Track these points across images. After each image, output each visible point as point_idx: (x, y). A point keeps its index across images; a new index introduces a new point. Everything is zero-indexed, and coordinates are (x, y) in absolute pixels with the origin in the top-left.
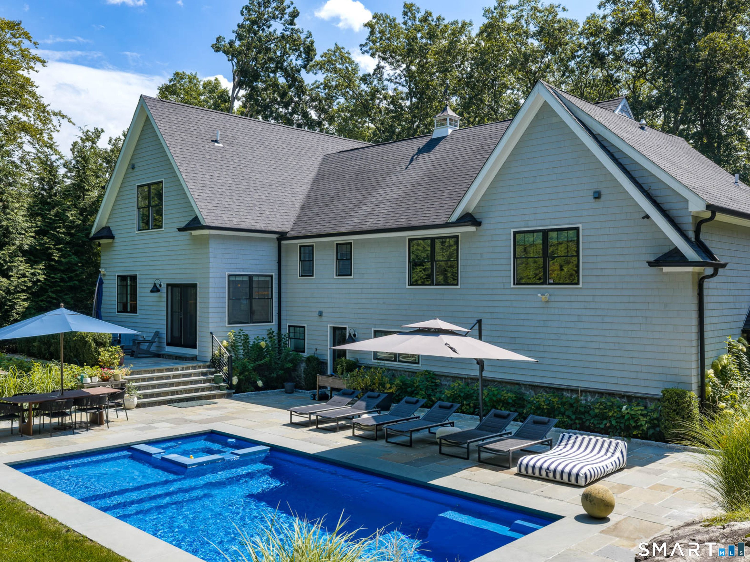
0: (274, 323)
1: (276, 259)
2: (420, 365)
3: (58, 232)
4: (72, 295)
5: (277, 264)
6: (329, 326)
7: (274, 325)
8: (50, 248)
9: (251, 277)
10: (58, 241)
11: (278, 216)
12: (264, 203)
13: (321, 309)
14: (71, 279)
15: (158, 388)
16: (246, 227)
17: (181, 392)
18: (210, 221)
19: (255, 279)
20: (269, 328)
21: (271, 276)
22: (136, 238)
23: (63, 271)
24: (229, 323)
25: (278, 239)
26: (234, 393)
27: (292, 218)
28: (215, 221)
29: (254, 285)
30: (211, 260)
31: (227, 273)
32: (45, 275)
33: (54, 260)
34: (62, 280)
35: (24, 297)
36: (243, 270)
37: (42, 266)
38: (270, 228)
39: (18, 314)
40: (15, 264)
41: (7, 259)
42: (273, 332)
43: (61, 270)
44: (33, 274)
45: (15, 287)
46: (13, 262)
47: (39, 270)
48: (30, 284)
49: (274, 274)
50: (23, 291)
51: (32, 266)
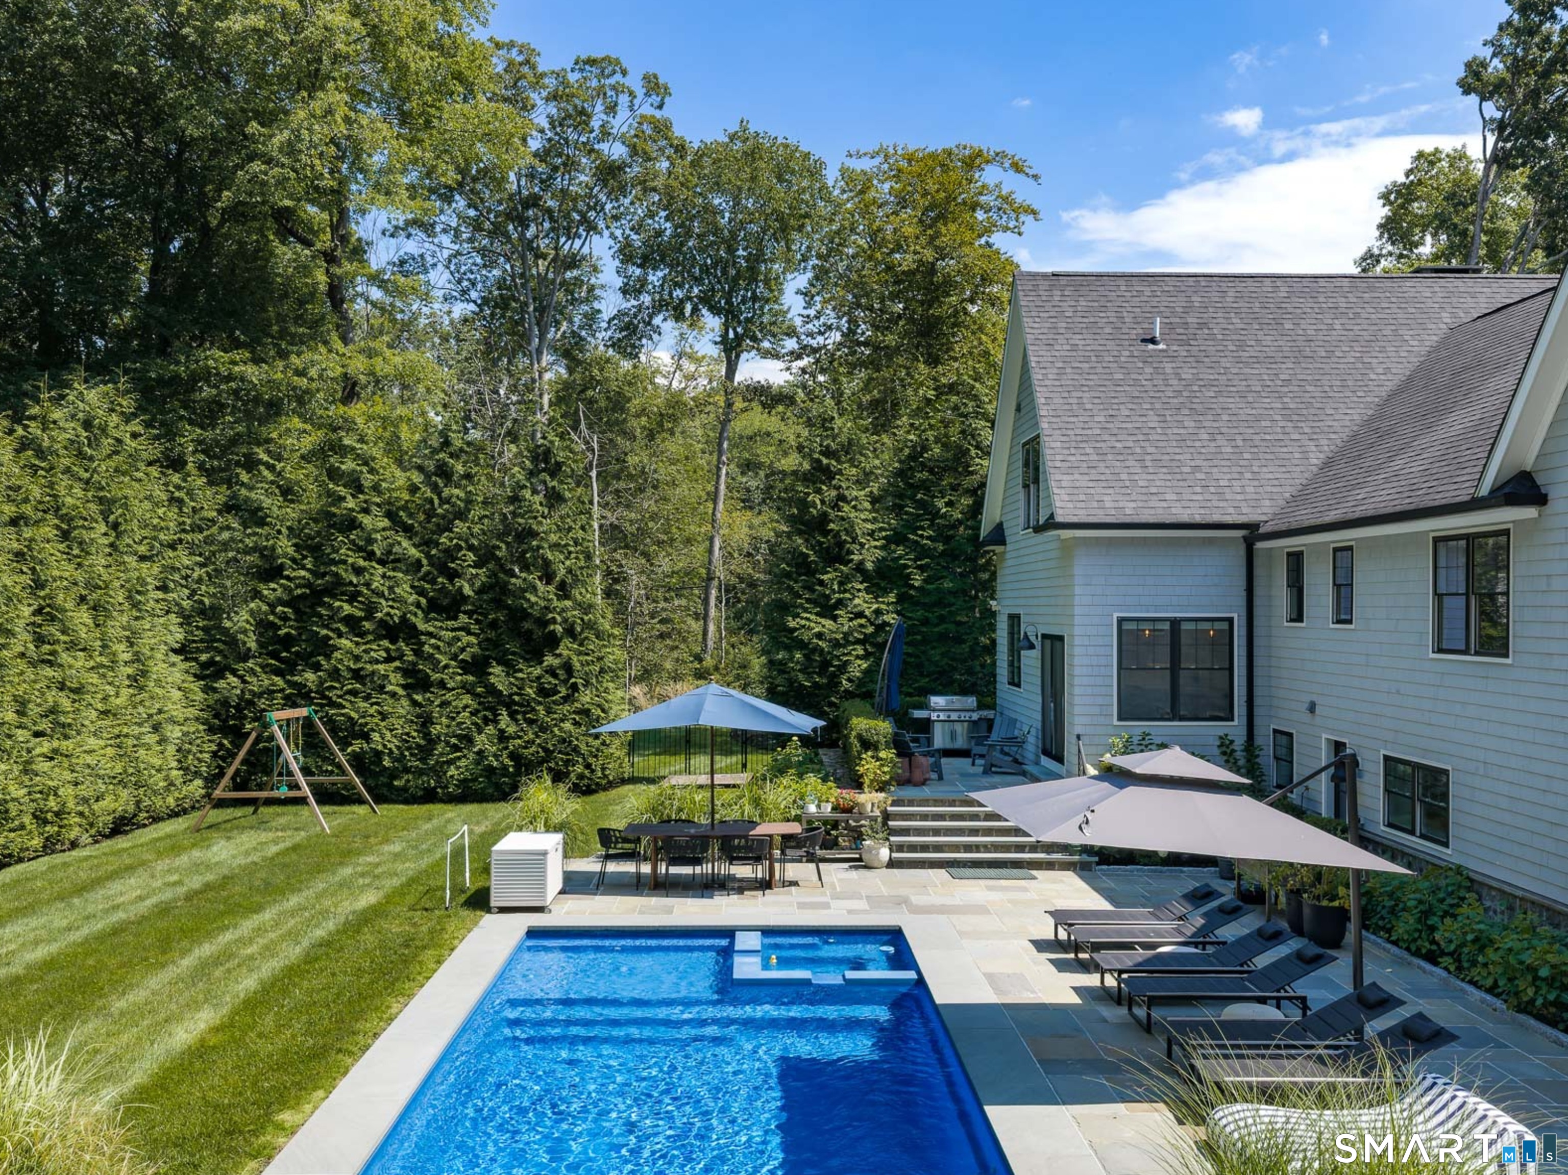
0: (1236, 723)
1: (1242, 583)
2: (1449, 851)
3: (922, 536)
5: (1244, 594)
6: (1324, 736)
7: (1235, 726)
8: (906, 566)
9: (1175, 623)
10: (922, 552)
11: (1248, 489)
12: (1223, 463)
13: (1314, 698)
14: (942, 619)
15: (945, 835)
16: (1152, 520)
17: (986, 848)
18: (1067, 511)
19: (1185, 626)
20: (1221, 733)
21: (1230, 621)
22: (1023, 544)
23: (927, 607)
24: (1120, 718)
25: (1245, 538)
26: (1098, 864)
27: (1288, 489)
28: (1082, 512)
29: (1184, 640)
30: (1078, 590)
31: (1116, 615)
32: (898, 613)
33: (912, 587)
34: (925, 622)
35: (861, 652)
36: (1157, 608)
37: (892, 598)
38: (1216, 517)
39: (849, 680)
40: (848, 595)
41: (836, 587)
42: (1232, 742)
43: (924, 604)
44: (878, 612)
45: (846, 635)
46: (845, 591)
47: (888, 604)
48: (870, 630)
49: (1235, 616)
50: (858, 642)
51: (876, 598)
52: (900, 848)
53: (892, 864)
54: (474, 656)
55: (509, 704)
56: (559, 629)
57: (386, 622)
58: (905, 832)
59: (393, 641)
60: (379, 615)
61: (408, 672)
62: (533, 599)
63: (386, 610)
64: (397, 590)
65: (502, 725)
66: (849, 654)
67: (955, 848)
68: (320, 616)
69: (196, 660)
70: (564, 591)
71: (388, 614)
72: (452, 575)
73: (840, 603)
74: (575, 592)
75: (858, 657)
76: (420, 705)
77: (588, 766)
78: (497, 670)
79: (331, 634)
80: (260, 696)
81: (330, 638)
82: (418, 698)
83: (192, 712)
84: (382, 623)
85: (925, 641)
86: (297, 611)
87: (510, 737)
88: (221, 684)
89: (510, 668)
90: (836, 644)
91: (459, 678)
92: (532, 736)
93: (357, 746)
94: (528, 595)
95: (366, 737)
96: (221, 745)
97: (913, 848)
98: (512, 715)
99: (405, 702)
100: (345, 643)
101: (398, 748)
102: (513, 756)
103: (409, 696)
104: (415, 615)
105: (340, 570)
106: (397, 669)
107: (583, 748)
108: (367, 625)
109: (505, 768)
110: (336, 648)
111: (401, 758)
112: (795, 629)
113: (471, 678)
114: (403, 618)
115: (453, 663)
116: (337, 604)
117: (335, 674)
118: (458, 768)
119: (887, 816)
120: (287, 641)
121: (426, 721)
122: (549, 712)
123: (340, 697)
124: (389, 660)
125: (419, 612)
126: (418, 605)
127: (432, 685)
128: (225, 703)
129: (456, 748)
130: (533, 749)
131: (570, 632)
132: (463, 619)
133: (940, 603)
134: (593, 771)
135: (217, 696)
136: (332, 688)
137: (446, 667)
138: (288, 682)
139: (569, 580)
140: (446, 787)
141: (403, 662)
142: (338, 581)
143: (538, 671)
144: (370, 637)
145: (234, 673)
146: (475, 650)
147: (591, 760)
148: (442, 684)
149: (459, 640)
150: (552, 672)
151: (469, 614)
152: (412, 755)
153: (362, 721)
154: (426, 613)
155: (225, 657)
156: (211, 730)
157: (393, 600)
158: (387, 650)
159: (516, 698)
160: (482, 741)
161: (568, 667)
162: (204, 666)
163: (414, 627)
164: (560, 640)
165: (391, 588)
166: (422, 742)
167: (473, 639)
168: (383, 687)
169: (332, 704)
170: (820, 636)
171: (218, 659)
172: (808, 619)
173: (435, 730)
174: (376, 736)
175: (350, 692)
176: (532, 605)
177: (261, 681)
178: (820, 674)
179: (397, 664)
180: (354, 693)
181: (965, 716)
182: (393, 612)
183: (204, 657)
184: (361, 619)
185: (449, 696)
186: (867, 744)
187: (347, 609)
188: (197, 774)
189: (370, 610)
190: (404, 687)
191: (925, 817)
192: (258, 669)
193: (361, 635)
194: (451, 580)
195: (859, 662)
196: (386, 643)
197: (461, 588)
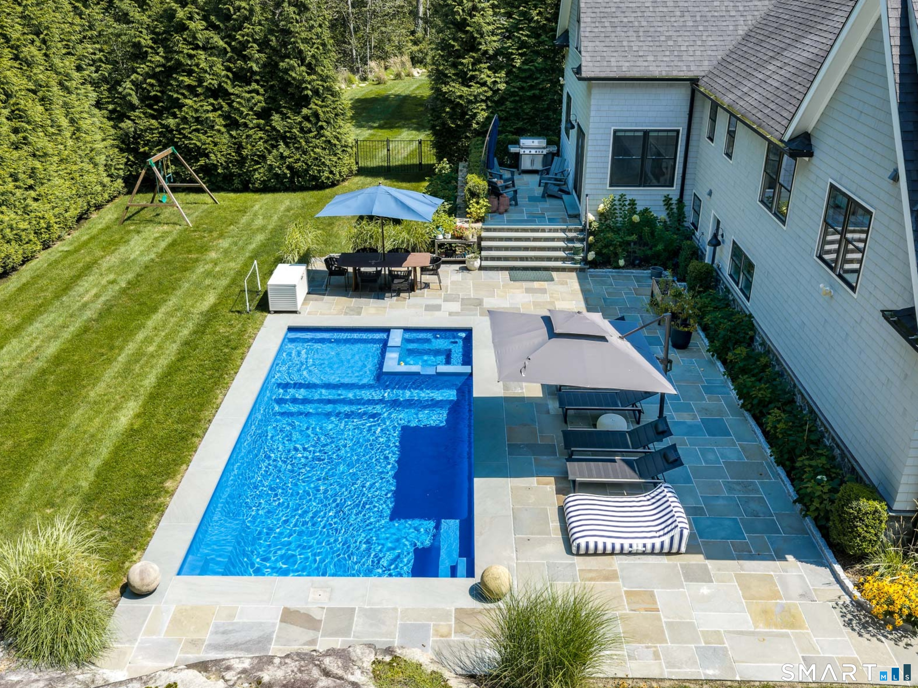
0: (674, 188)
1: (687, 109)
2: (749, 304)
3: (522, 34)
4: (531, 105)
5: (686, 116)
6: (713, 212)
7: (674, 192)
9: (646, 133)
10: (522, 45)
11: (697, 53)
12: (686, 33)
13: (712, 188)
14: (532, 87)
15: (511, 250)
16: (637, 75)
18: (588, 69)
19: (651, 134)
20: (666, 193)
21: (678, 131)
23: (523, 80)
24: (611, 186)
25: (690, 86)
26: (589, 269)
27: (721, 52)
28: (598, 69)
29: (651, 141)
30: (592, 113)
31: (613, 128)
32: (506, 82)
33: (515, 66)
34: (522, 88)
35: (485, 107)
36: (636, 124)
37: (503, 74)
38: (675, 74)
39: (477, 123)
40: (477, 73)
41: (470, 67)
42: (671, 199)
43: (521, 78)
44: (495, 82)
45: (475, 97)
46: (475, 70)
47: (500, 78)
48: (490, 94)
49: (681, 129)
50: (482, 101)
51: (494, 73)
52: (486, 259)
53: (481, 268)
54: (263, 109)
55: (284, 138)
56: (310, 93)
57: (210, 88)
58: (490, 249)
59: (216, 99)
60: (205, 84)
61: (227, 117)
62: (294, 75)
63: (210, 81)
64: (214, 68)
65: (281, 150)
66: (478, 108)
67: (515, 259)
68: (171, 85)
69: (106, 109)
70: (311, 69)
71: (210, 83)
72: (246, 58)
73: (473, 77)
74: (318, 69)
75: (482, 110)
76: (235, 138)
77: (331, 172)
78: (276, 117)
79: (180, 96)
80: (145, 131)
81: (179, 99)
82: (234, 133)
83: (109, 142)
84: (208, 89)
85: (520, 101)
86: (158, 80)
87: (286, 157)
88: (123, 125)
89: (284, 117)
90: (470, 102)
91: (255, 121)
92: (298, 156)
93: (202, 162)
94: (290, 73)
95: (207, 156)
96: (128, 160)
97: (493, 259)
98: (287, 145)
99: (227, 136)
100: (189, 102)
101: (225, 162)
102: (289, 167)
103: (228, 132)
104: (226, 83)
105: (180, 58)
106: (220, 116)
107: (328, 163)
108: (200, 90)
109: (285, 174)
110: (184, 105)
111: (227, 168)
112: (446, 93)
113: (262, 122)
114: (220, 85)
115: (251, 113)
116: (181, 78)
117: (184, 120)
118: (260, 173)
119: (480, 239)
120: (156, 99)
121: (239, 147)
122: (307, 142)
123: (190, 133)
124: (215, 110)
125: (229, 82)
126: (228, 77)
127: (240, 126)
128: (127, 134)
129: (257, 163)
130: (300, 164)
131: (316, 92)
132: (254, 86)
133: (530, 77)
134: (334, 174)
135: (121, 132)
136: (184, 129)
137: (248, 115)
138: (160, 123)
139: (314, 62)
140: (254, 184)
141: (222, 111)
142: (179, 64)
143: (299, 119)
144: (202, 98)
145: (129, 118)
146: (263, 104)
147: (333, 169)
148: (246, 125)
149: (253, 98)
150: (306, 118)
151: (257, 82)
152: (233, 165)
153: (203, 147)
154: (233, 82)
155: (122, 108)
156: (122, 150)
157: (213, 74)
158: (212, 105)
159: (288, 134)
160: (270, 159)
161: (316, 115)
162: (112, 112)
163: (227, 90)
164: (310, 99)
165: (211, 67)
166: (239, 158)
167: (261, 98)
168: (213, 126)
169: (185, 137)
170: (461, 97)
171: (118, 109)
172: (454, 87)
173: (245, 152)
174: (212, 156)
175: (195, 130)
176: (294, 79)
177: (144, 123)
178: (460, 120)
179: (220, 112)
180: (197, 130)
181: (539, 151)
182: (213, 82)
183: (111, 107)
184: (196, 87)
185: (251, 132)
186: (473, 194)
187: (187, 81)
188: (118, 176)
189: (200, 81)
190: (225, 126)
191: (501, 239)
192: (142, 115)
193: (197, 96)
194: (245, 62)
195: (483, 112)
196: (211, 100)
197: (251, 67)
